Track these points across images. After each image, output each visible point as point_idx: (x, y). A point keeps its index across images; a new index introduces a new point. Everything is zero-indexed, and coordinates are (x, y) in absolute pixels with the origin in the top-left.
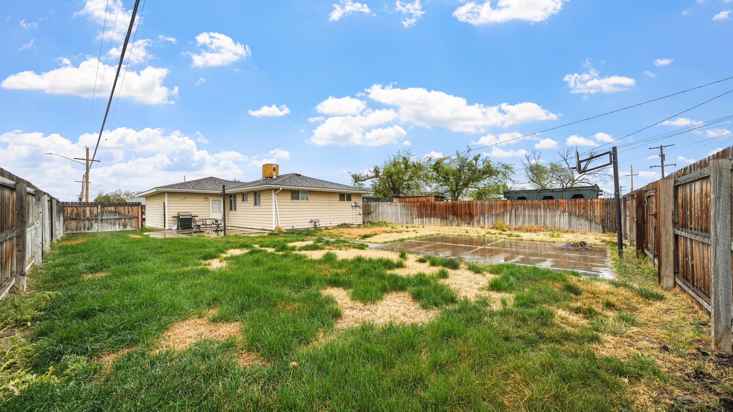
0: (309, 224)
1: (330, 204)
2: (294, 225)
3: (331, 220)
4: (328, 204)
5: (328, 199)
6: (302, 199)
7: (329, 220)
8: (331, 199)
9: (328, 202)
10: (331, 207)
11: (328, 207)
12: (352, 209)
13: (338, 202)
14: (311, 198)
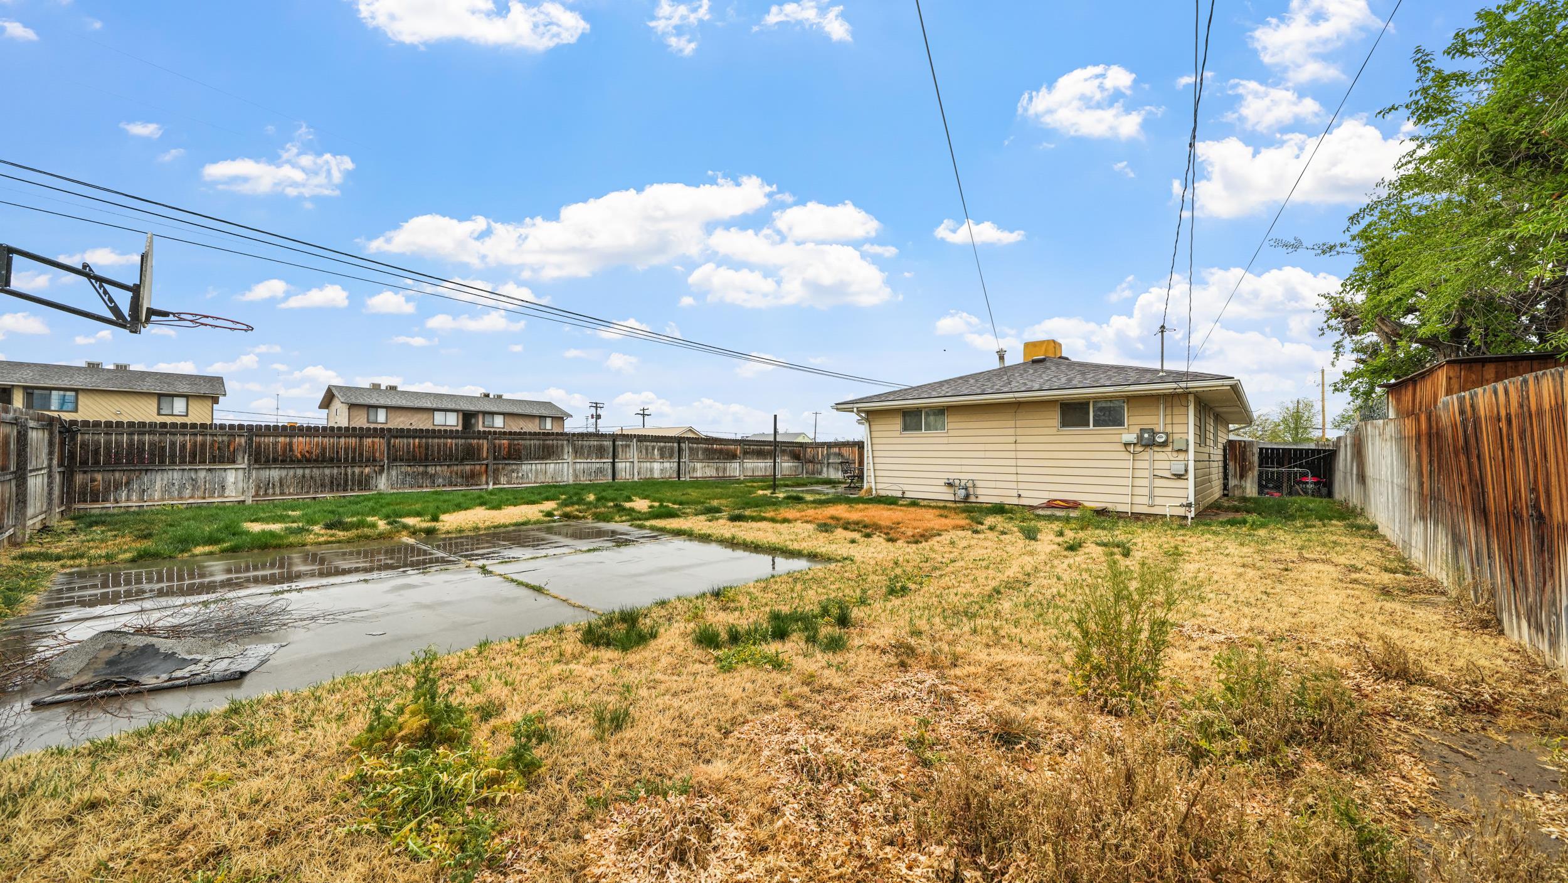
0: (945, 489)
1: (1019, 439)
2: (905, 488)
3: (1021, 486)
4: (1013, 439)
5: (1012, 423)
6: (928, 428)
7: (1014, 485)
8: (1019, 423)
9: (1012, 431)
10: (1019, 447)
11: (1012, 447)
12: (1125, 455)
13: (1054, 431)
14: (952, 423)
